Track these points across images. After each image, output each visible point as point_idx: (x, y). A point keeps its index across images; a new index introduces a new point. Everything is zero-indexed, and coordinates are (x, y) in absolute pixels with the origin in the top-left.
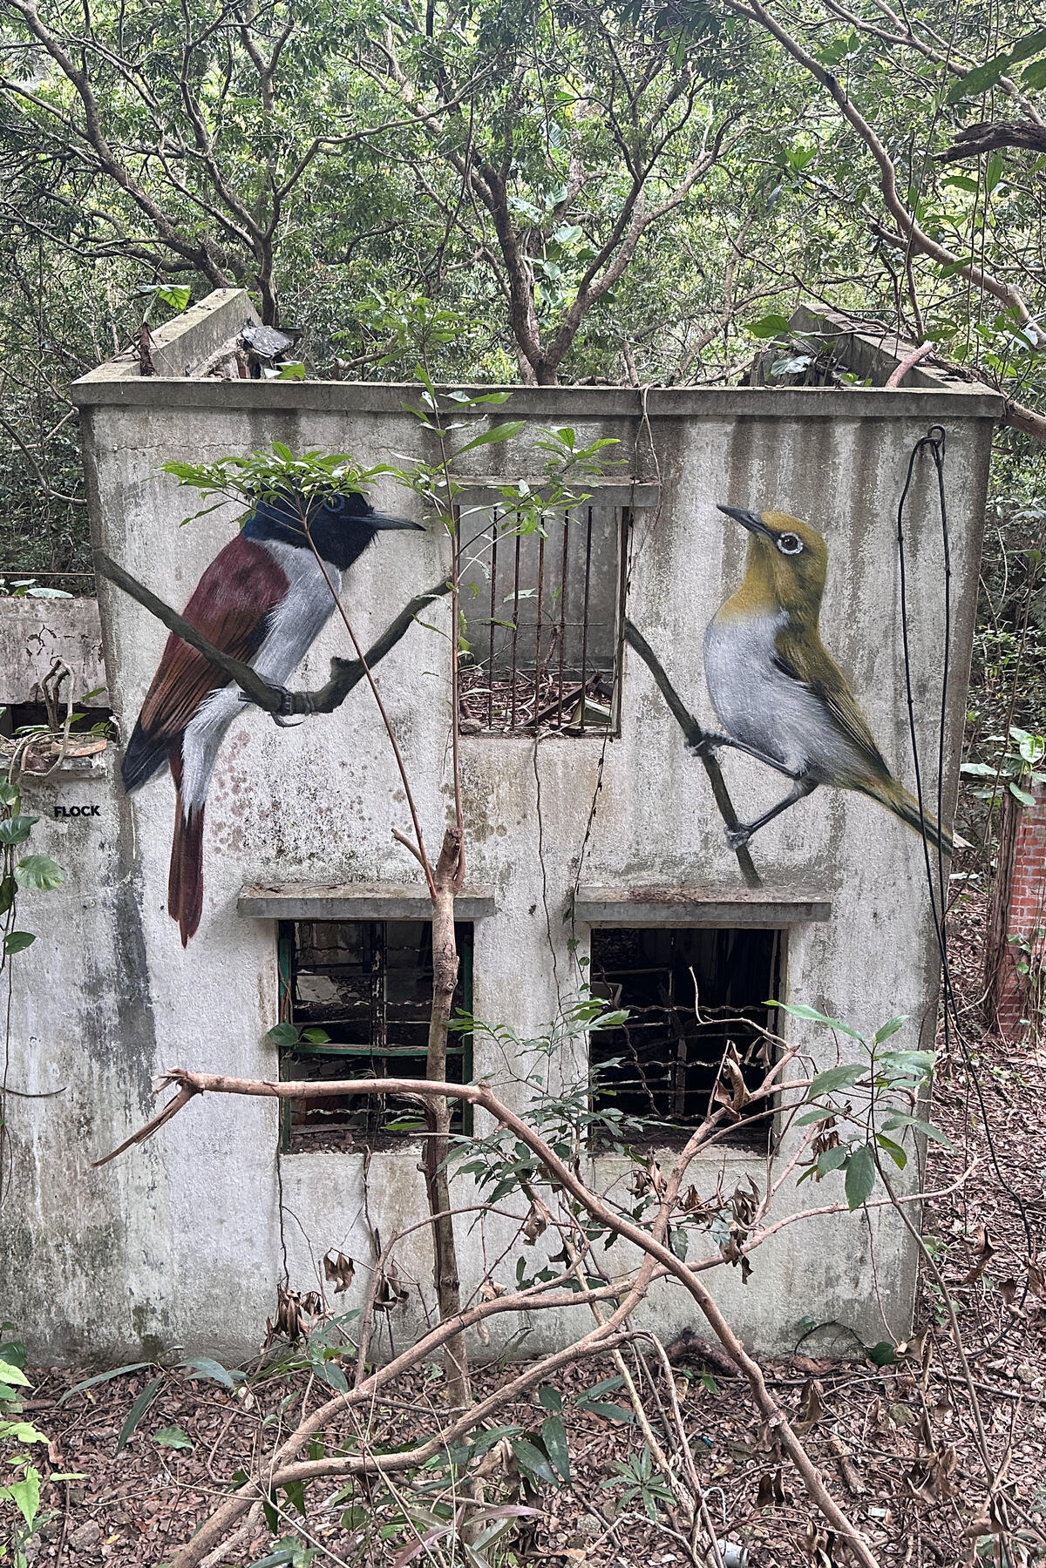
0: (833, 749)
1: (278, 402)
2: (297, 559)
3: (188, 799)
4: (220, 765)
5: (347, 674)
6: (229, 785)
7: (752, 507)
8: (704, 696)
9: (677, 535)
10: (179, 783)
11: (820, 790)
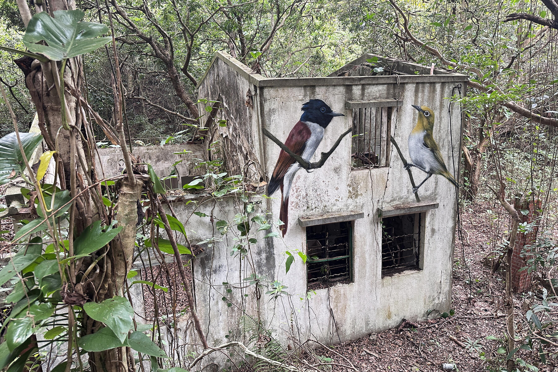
0: (436, 165)
1: (312, 84)
2: (314, 126)
3: (284, 196)
4: (293, 185)
5: (325, 156)
6: (295, 190)
7: (419, 105)
8: (408, 154)
9: (403, 113)
10: (282, 192)
11: (433, 175)
